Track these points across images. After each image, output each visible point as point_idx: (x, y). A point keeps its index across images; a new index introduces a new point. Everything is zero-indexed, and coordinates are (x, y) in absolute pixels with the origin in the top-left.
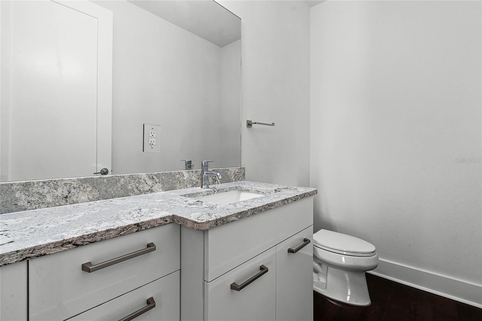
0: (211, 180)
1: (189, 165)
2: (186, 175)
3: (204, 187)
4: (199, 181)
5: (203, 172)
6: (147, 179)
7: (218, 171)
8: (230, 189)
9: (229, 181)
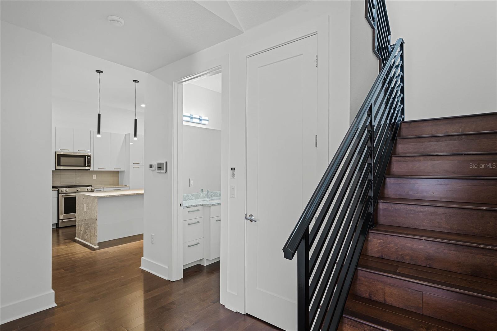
0: (210, 196)
1: (202, 191)
2: (202, 194)
3: (208, 198)
4: (206, 196)
5: (207, 193)
6: (191, 196)
7: (213, 193)
8: (217, 199)
9: (217, 196)
